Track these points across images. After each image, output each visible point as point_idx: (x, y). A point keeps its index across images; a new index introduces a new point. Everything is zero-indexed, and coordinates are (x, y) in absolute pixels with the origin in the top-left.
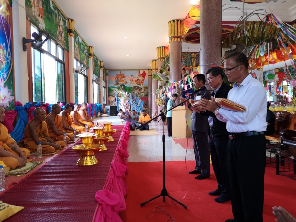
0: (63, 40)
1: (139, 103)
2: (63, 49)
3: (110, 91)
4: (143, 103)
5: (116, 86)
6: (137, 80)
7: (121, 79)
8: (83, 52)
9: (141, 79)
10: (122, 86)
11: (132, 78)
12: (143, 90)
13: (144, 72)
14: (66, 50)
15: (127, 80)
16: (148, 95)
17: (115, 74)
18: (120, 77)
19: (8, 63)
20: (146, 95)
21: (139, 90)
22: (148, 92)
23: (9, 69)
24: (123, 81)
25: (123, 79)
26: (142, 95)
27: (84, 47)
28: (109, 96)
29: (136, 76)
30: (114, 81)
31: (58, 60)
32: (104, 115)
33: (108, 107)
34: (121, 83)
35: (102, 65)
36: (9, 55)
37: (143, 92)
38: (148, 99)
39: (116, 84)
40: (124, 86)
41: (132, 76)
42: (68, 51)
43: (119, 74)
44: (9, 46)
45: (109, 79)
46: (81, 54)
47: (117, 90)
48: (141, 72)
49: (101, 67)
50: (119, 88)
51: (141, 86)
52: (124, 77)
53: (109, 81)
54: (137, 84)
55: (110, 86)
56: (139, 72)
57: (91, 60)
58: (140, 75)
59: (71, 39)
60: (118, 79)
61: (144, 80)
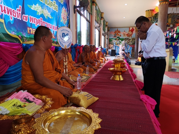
0: (90, 8)
1: (129, 49)
2: (90, 14)
3: (110, 41)
4: (131, 49)
5: (114, 38)
6: (128, 34)
7: (117, 33)
8: (99, 16)
9: (130, 33)
10: (117, 38)
11: (125, 33)
12: (131, 40)
13: (133, 28)
14: (91, 14)
15: (122, 34)
16: (134, 43)
17: (114, 30)
18: (117, 32)
19: (68, 20)
20: (133, 44)
21: (129, 40)
22: (135, 42)
23: (68, 23)
24: (118, 35)
25: (119, 33)
26: (131, 43)
27: (99, 13)
28: (109, 44)
29: (127, 31)
30: (113, 35)
31: (87, 20)
32: (107, 55)
33: (110, 50)
34: (118, 36)
35: (107, 24)
36: (68, 15)
37: (132, 42)
38: (134, 46)
39: (114, 37)
40: (119, 38)
41: (125, 31)
42: (92, 15)
43: (116, 30)
44: (68, 10)
45: (110, 34)
46: (97, 17)
47: (114, 40)
48: (131, 29)
49: (106, 26)
50: (116, 39)
51: (130, 38)
52: (119, 32)
53: (110, 35)
54: (128, 36)
55: (110, 38)
56: (129, 29)
57: (102, 21)
58: (130, 31)
59: (94, 7)
60: (115, 34)
61: (132, 34)
